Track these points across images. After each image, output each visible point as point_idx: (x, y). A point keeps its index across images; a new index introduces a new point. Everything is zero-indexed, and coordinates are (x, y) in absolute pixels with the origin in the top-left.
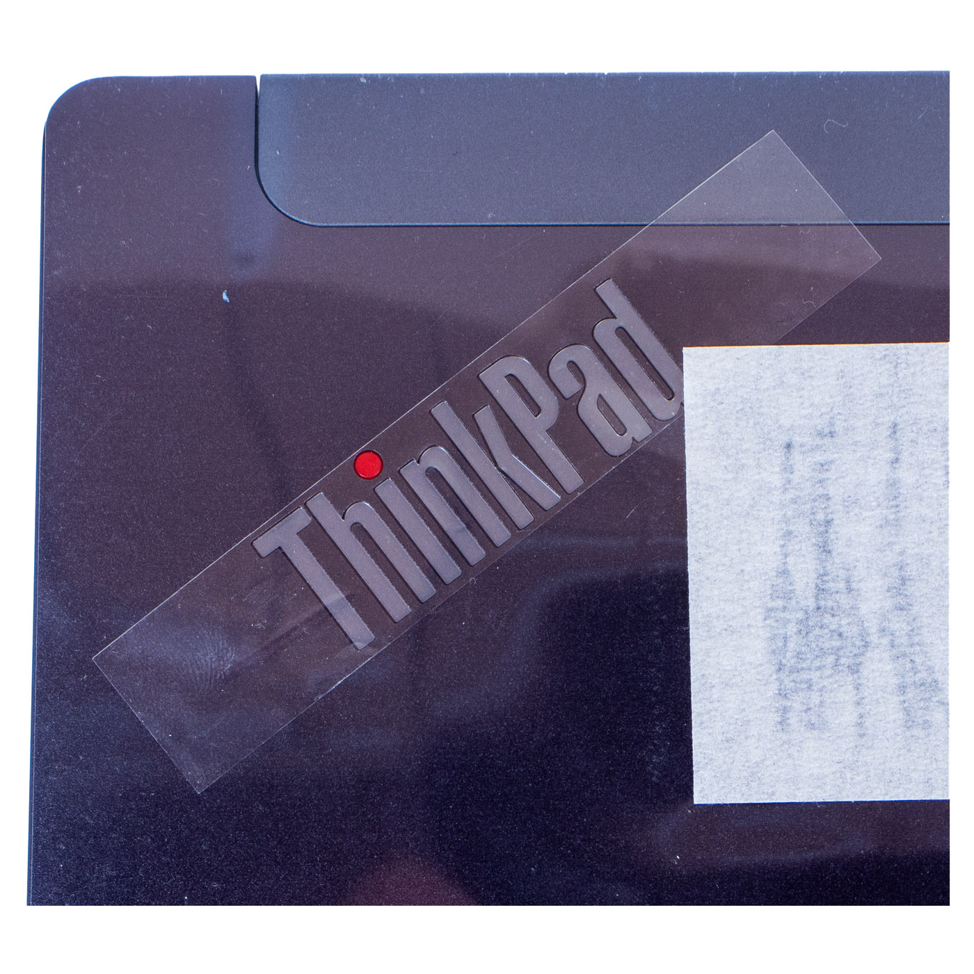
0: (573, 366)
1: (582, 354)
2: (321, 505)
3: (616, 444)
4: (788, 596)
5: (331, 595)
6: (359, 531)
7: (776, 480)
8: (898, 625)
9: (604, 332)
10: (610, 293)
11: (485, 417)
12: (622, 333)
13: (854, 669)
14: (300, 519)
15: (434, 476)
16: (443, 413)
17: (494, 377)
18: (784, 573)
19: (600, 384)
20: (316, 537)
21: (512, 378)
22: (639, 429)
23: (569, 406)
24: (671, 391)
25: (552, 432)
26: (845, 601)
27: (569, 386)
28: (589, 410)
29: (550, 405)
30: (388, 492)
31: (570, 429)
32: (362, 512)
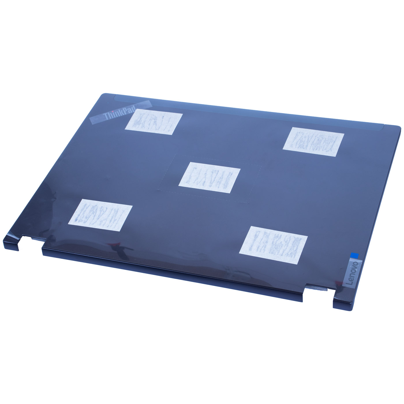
0: (129, 109)
5: (107, 117)
6: (110, 115)
7: (139, 115)
10: (134, 106)
11: (122, 111)
12: (133, 108)
13: (139, 125)
16: (119, 110)
17: (123, 109)
20: (107, 114)
22: (132, 112)
23: (128, 111)
24: (135, 111)
25: (126, 112)
26: (140, 122)
29: (126, 110)
30: (113, 113)
31: (127, 112)
32: (111, 114)
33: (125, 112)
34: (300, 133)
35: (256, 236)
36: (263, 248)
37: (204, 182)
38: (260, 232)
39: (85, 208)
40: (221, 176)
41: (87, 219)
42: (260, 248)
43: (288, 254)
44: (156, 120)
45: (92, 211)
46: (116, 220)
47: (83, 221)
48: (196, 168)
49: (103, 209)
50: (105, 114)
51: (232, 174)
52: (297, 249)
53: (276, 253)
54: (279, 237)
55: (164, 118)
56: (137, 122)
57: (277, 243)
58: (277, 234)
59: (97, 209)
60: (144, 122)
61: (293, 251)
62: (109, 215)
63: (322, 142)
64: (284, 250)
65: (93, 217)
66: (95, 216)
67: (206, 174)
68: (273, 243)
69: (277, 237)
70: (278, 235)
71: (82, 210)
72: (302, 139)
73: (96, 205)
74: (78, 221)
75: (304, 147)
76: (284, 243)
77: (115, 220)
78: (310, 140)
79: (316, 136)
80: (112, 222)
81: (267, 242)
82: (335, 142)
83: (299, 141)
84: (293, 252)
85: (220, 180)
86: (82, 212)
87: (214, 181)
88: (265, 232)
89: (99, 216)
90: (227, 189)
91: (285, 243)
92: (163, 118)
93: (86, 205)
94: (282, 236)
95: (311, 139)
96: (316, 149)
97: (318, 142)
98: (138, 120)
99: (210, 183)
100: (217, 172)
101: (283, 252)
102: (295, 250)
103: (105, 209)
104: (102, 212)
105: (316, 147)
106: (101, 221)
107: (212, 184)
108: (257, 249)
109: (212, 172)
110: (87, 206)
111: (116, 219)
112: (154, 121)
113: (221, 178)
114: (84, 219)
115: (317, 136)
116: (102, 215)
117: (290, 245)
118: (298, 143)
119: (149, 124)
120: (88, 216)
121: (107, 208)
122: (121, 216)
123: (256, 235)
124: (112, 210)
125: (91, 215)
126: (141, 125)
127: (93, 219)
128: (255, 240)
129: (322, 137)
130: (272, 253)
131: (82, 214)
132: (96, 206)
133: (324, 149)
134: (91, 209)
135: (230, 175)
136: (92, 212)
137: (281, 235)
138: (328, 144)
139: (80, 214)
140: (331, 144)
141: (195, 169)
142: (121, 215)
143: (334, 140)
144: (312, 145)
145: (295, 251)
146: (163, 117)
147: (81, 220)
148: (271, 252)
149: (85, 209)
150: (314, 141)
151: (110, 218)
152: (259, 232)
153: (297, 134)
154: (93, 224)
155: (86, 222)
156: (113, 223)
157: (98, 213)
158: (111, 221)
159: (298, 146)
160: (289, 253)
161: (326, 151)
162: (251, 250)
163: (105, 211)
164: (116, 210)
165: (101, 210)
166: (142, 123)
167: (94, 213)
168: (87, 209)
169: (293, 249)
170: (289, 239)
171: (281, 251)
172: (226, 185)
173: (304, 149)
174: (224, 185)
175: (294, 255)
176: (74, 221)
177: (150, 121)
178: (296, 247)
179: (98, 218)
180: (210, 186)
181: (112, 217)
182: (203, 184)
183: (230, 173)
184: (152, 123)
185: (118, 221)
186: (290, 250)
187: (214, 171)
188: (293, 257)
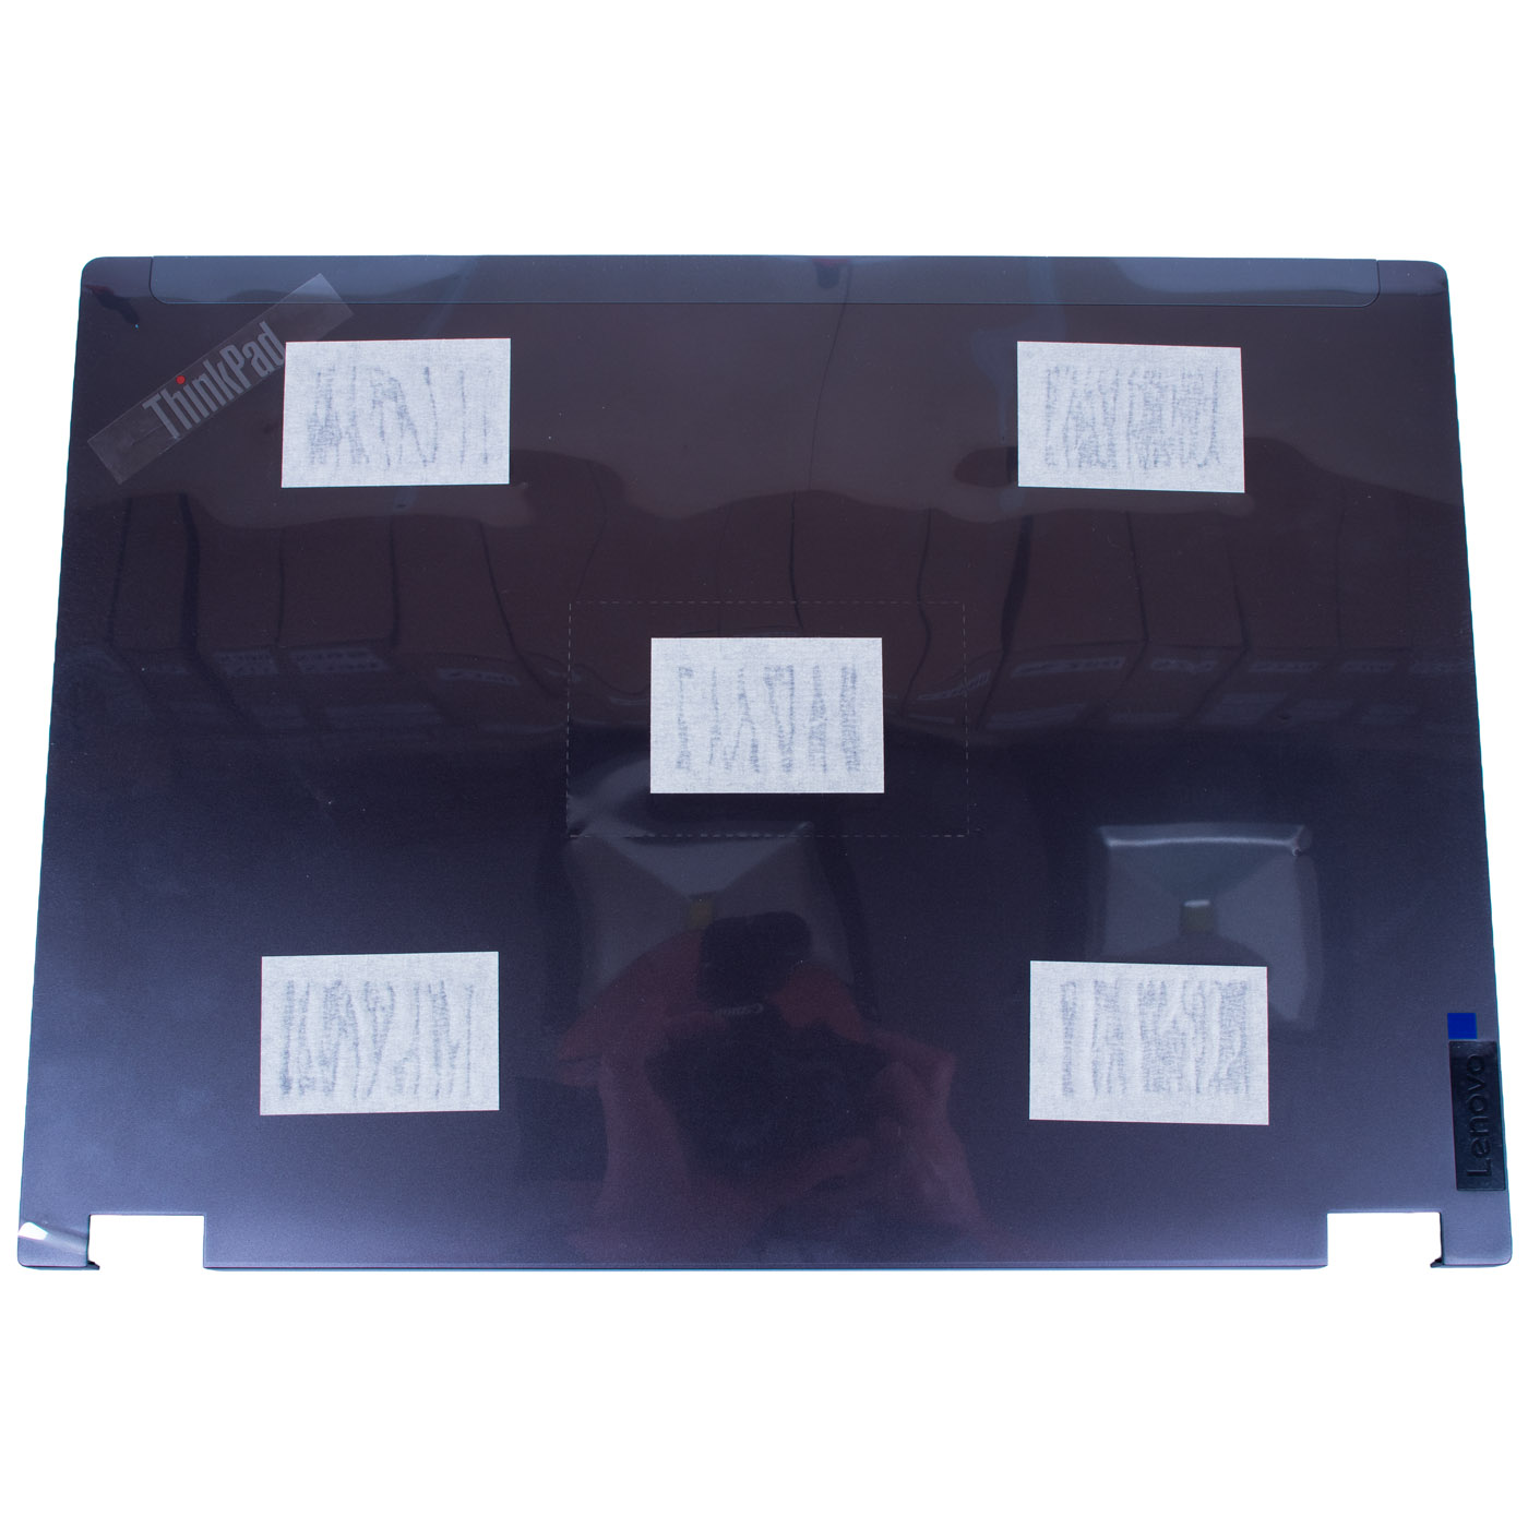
0: (250, 349)
1: (253, 345)
2: (165, 393)
3: (263, 374)
4: (317, 421)
5: (166, 421)
6: (177, 401)
7: (314, 384)
8: (352, 431)
9: (261, 338)
10: (263, 325)
11: (220, 366)
12: (267, 338)
13: (337, 445)
14: (157, 397)
15: (202, 384)
16: (207, 364)
17: (224, 353)
18: (315, 414)
19: (259, 353)
20: (163, 403)
21: (230, 353)
22: (271, 368)
23: (248, 362)
24: (282, 357)
25: (242, 370)
26: (335, 423)
27: (248, 355)
28: (255, 363)
29: (241, 361)
30: (187, 389)
31: (248, 369)
32: (178, 395)
34: (1057, 371)
35: (1068, 1012)
36: (1115, 1068)
37: (755, 747)
38: (1074, 984)
39: (297, 1006)
40: (812, 699)
41: (331, 1068)
42: (1104, 1070)
43: (1216, 1078)
44: (400, 401)
45: (332, 1018)
46: (457, 1046)
47: (320, 1085)
48: (689, 672)
49: (374, 996)
50: (151, 403)
51: (854, 678)
52: (1244, 1045)
53: (1175, 1085)
54: (1157, 996)
55: (432, 377)
56: (321, 432)
57: (1161, 1031)
58: (1147, 984)
59: (349, 1003)
60: (353, 419)
61: (1233, 1059)
62: (417, 1026)
63: (1167, 414)
64: (1200, 1061)
65: (353, 1053)
66: (356, 1045)
67: (742, 696)
68: (1143, 1034)
69: (1151, 994)
70: (1151, 984)
71: (287, 1022)
72: (1080, 407)
73: (335, 978)
74: (295, 1085)
75: (1103, 454)
76: (1185, 1024)
77: (454, 1050)
78: (1114, 409)
79: (1130, 383)
80: (445, 1062)
81: (1119, 1034)
82: (1215, 402)
83: (1072, 423)
84: (1235, 1062)
85: (815, 724)
86: (294, 1035)
87: (793, 731)
88: (1097, 982)
89: (375, 1042)
90: (861, 767)
91: (1192, 1025)
92: (428, 382)
93: (291, 986)
94: (1169, 991)
95: (1115, 399)
96: (1152, 459)
97: (1149, 417)
98: (322, 413)
99: (782, 745)
100: (787, 676)
101: (1198, 1071)
102: (1237, 1050)
103: (385, 994)
104: (380, 1016)
105: (1152, 447)
106: (397, 1069)
107: (790, 751)
108: (1095, 1081)
109: (768, 682)
110: (299, 993)
111: (454, 1043)
112: (392, 405)
113: (818, 709)
114: (316, 1072)
115: (1136, 380)
116: (387, 1029)
117: (1215, 1030)
118: (1072, 434)
119: (382, 433)
120: (328, 1054)
121: (391, 989)
122: (469, 1023)
123: (1065, 1009)
124: (417, 990)
125: (337, 1045)
126: (345, 445)
127: (358, 1062)
128: (1068, 1034)
129: (1156, 381)
130: (1158, 1088)
131: (294, 1045)
132: (339, 982)
133: (1186, 455)
134: (325, 1006)
135: (849, 684)
136: (335, 1025)
137: (1163, 985)
138: (1193, 422)
139: (287, 1044)
140: (1205, 420)
141: (685, 680)
142: (469, 1017)
143: (1209, 392)
144: (1134, 441)
145: (1241, 1054)
146: (427, 371)
147: (308, 1079)
148: (1151, 1083)
149: (297, 1016)
150: (1131, 414)
151: (426, 1042)
152: (1072, 988)
153: (1049, 383)
154: (370, 1092)
155: (333, 1084)
156: (453, 1066)
157: (364, 1029)
158: (437, 1058)
159: (1074, 454)
160: (1224, 1073)
161: (1199, 466)
162: (1072, 1091)
163: (392, 1007)
164: (436, 990)
165: (371, 1006)
166: (343, 431)
167: (349, 1029)
168: (305, 1010)
169: (1231, 1048)
170: (1199, 998)
171: (1190, 1067)
172: (850, 745)
173: (1104, 465)
174: (845, 751)
175: (1242, 1081)
176: (280, 1091)
177: (378, 409)
178: (1239, 1032)
179: (378, 1055)
180: (788, 767)
181: (435, 1033)
182: (755, 760)
183: (844, 669)
184: (391, 420)
185: (469, 1050)
186: (1221, 1055)
187: (773, 674)
188: (1242, 1087)
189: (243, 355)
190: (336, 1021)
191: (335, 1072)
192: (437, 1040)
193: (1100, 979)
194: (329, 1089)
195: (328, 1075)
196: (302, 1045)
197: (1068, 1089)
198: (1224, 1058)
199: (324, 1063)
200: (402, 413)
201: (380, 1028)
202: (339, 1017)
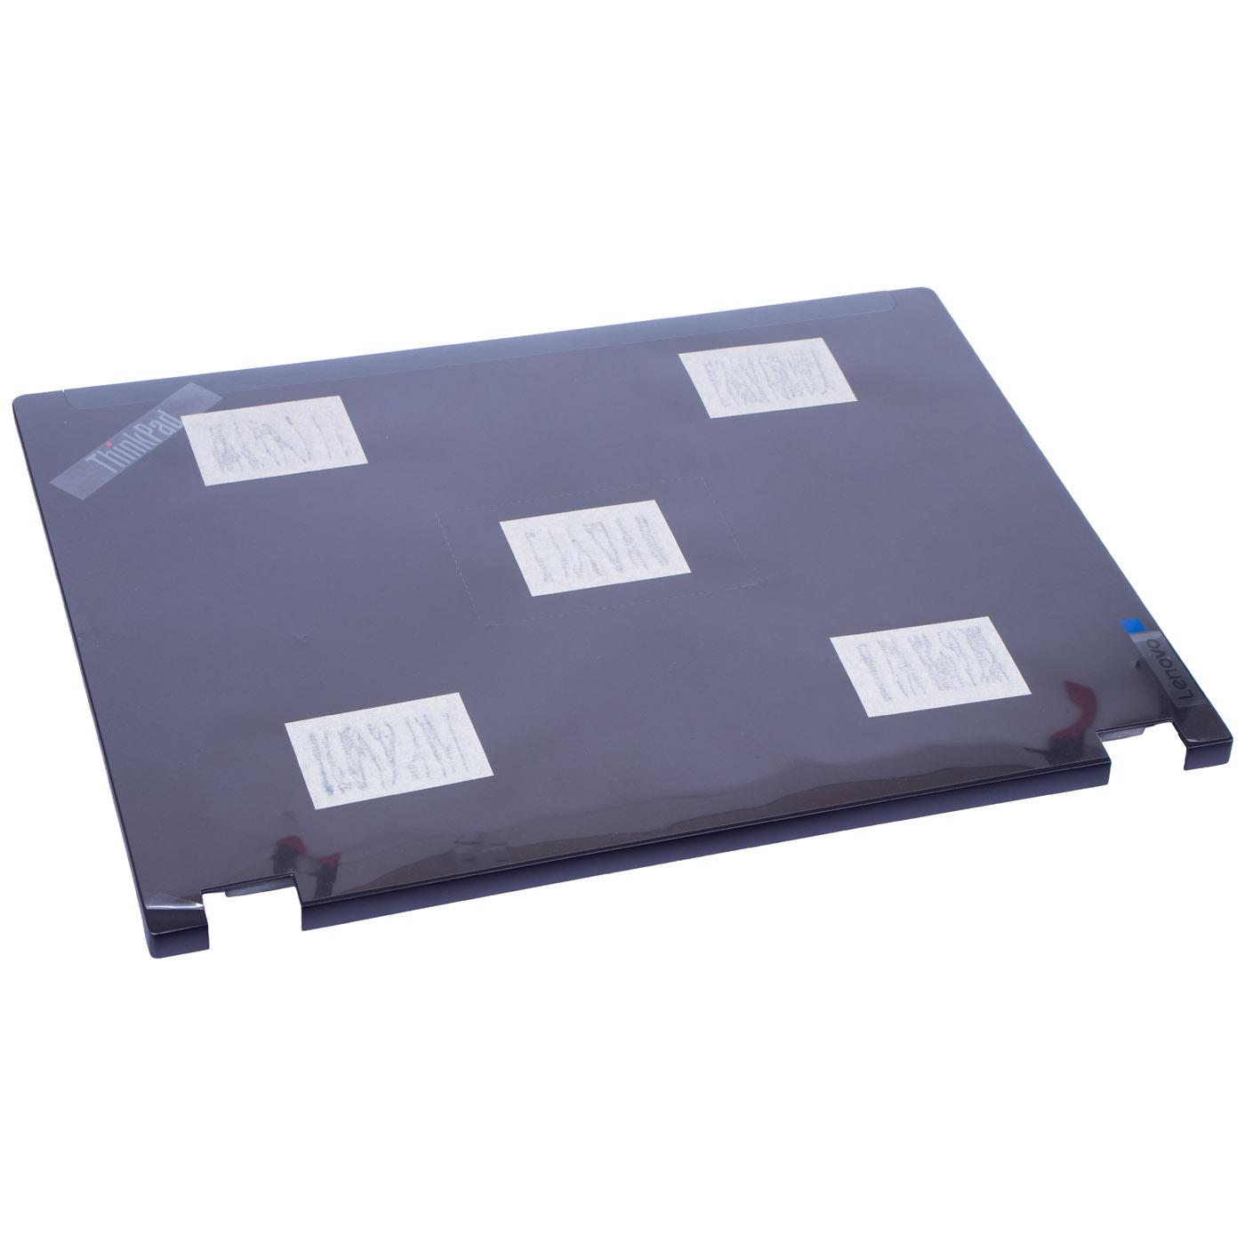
0: (155, 424)
2: (99, 452)
3: (170, 434)
4: (218, 451)
5: (106, 466)
6: (110, 455)
7: (209, 434)
8: (246, 453)
9: (161, 417)
12: (165, 417)
13: (238, 460)
14: (94, 455)
16: (125, 434)
17: (137, 428)
18: (216, 448)
20: (99, 457)
21: (140, 427)
22: (173, 430)
23: (155, 430)
24: (180, 424)
25: (153, 434)
26: (231, 450)
29: (151, 431)
30: (115, 448)
31: (156, 432)
32: (110, 452)
33: (149, 434)
34: (710, 364)
35: (868, 660)
36: (914, 682)
37: (594, 564)
38: (865, 645)
39: (321, 746)
40: (621, 535)
41: (360, 774)
42: (906, 685)
43: (984, 676)
44: (275, 434)
45: (351, 747)
46: (449, 747)
47: (355, 785)
48: (533, 535)
49: (376, 730)
51: (645, 521)
52: (994, 658)
53: (958, 685)
54: (923, 642)
55: (292, 420)
56: (223, 456)
57: (935, 659)
58: (912, 637)
59: (360, 738)
60: (245, 449)
61: (990, 665)
62: (415, 741)
63: (790, 373)
64: (968, 670)
65: (373, 763)
66: (374, 759)
67: (574, 541)
68: (923, 662)
69: (919, 642)
70: (916, 637)
71: (318, 755)
72: (732, 377)
73: (345, 727)
74: (336, 789)
75: (758, 396)
76: (948, 652)
77: (448, 750)
78: (755, 375)
79: (760, 363)
80: (444, 758)
81: (907, 665)
82: (818, 364)
83: (731, 385)
84: (992, 666)
85: (629, 547)
86: (326, 762)
87: (616, 553)
88: (879, 642)
89: (387, 755)
90: (669, 563)
91: (953, 652)
92: (290, 423)
93: (313, 736)
94: (929, 639)
95: (754, 371)
96: (790, 394)
97: (780, 376)
98: (220, 447)
99: (612, 560)
100: (600, 527)
101: (970, 675)
102: (991, 660)
103: (385, 729)
104: (386, 741)
105: (788, 390)
106: (411, 767)
107: (618, 562)
108: (903, 691)
109: (589, 531)
110: (320, 738)
111: (446, 746)
112: (270, 437)
113: (627, 539)
114: (349, 778)
115: (763, 361)
116: (394, 747)
117: (970, 652)
118: (734, 391)
119: (268, 451)
120: (354, 767)
121: (388, 725)
122: (453, 733)
123: (865, 658)
124: (408, 723)
125: (360, 761)
126: (243, 460)
127: (379, 768)
128: (873, 670)
129: (776, 359)
130: (948, 688)
131: (327, 767)
132: (348, 728)
133: (812, 390)
134: (342, 742)
135: (643, 524)
136: (354, 751)
137: (924, 636)
138: (809, 374)
139: (322, 767)
140: (816, 372)
141: (531, 539)
142: (452, 730)
143: (811, 359)
144: (775, 388)
145: (994, 662)
146: (287, 418)
147: (344, 784)
148: (941, 685)
149: (323, 750)
150: (767, 376)
151: (426, 748)
152: (864, 647)
153: (708, 370)
154: (394, 783)
155: (365, 783)
156: (450, 758)
157: (376, 747)
158: (437, 756)
159: (740, 399)
160: (987, 673)
161: (823, 393)
162: (890, 698)
163: (393, 734)
164: (422, 720)
165: (377, 737)
166: (240, 454)
167: (365, 751)
168: (327, 747)
169: (986, 660)
170: (952, 639)
171: (963, 674)
172: (657, 553)
173: (761, 401)
174: (656, 556)
175: (1002, 675)
176: (326, 794)
177: (260, 440)
178: (986, 651)
179: (393, 762)
180: (621, 570)
181: (430, 743)
182: (597, 570)
183: (636, 518)
184: (273, 445)
185: (458, 748)
186: (981, 664)
187: (590, 527)
188: (1004, 678)
189: (150, 427)
190: (353, 749)
191: (363, 776)
192: (433, 747)
193: (880, 640)
194: (363, 786)
195: (360, 778)
196: (332, 766)
197: (887, 697)
198: (983, 666)
199: (353, 772)
200: (278, 440)
201: (389, 747)
202: (355, 747)
